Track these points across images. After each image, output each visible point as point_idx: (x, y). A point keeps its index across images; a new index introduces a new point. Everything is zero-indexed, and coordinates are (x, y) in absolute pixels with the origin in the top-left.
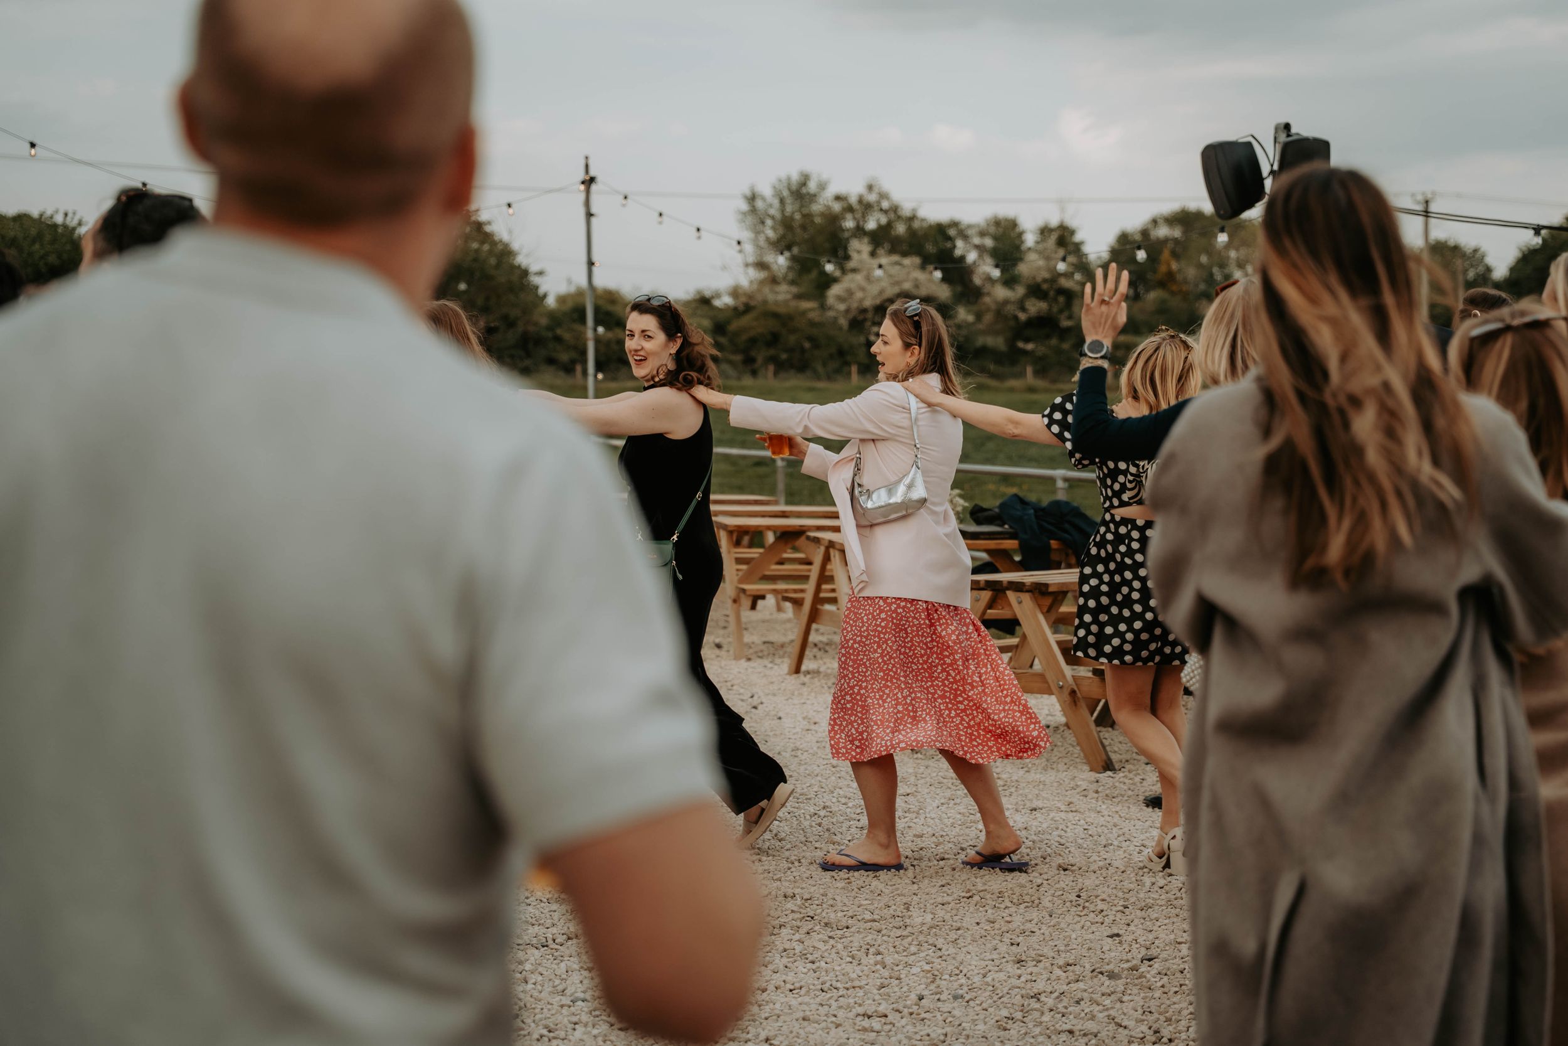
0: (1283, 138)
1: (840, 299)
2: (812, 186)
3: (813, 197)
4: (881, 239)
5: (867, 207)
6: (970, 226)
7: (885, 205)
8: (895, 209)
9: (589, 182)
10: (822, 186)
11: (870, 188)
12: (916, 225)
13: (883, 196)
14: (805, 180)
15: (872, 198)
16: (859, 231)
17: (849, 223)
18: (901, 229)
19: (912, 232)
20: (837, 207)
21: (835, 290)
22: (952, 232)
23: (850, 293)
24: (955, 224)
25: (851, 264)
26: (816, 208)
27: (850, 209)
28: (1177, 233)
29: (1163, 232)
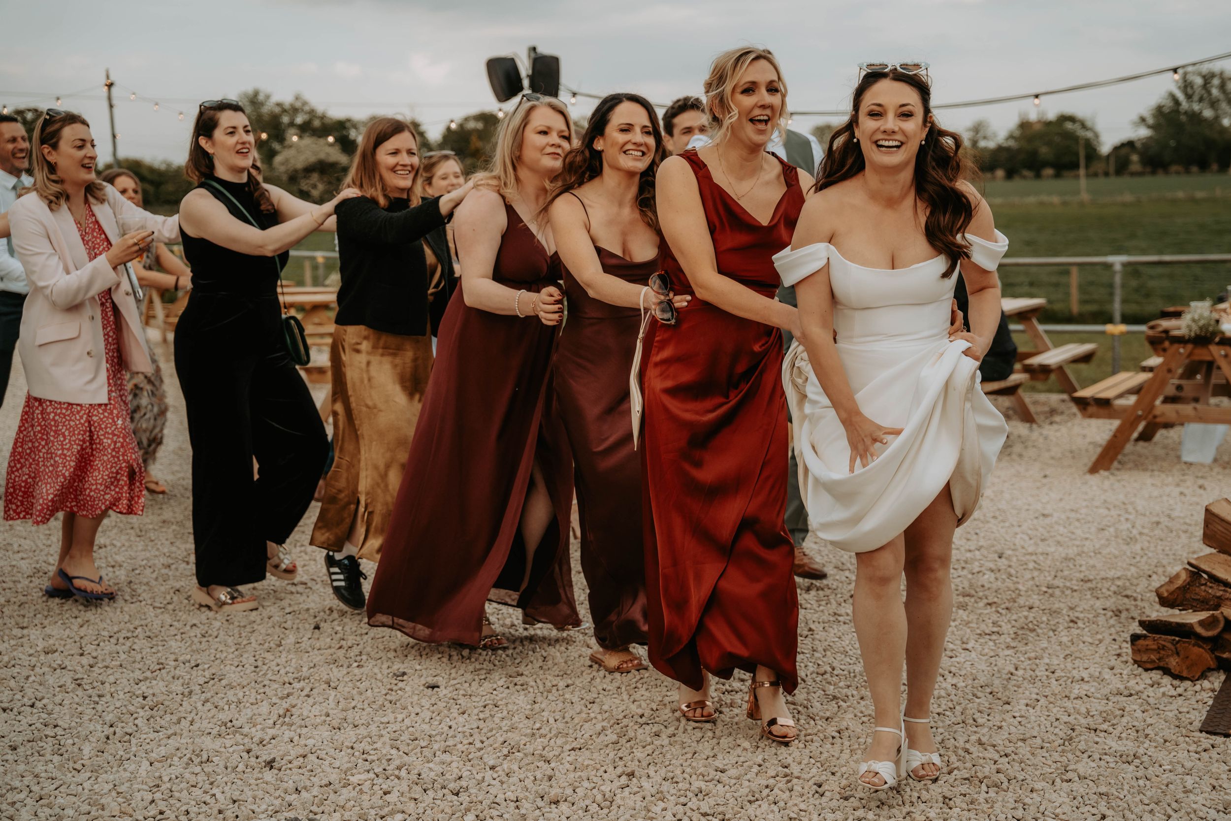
0: (533, 55)
1: (283, 164)
2: (261, 97)
3: (262, 104)
4: (305, 129)
5: (295, 110)
6: (359, 122)
7: (307, 108)
8: (312, 112)
9: (110, 86)
10: (268, 97)
11: (297, 98)
12: (326, 121)
13: (305, 103)
14: (256, 94)
15: (298, 105)
16: (292, 124)
17: (285, 119)
18: (317, 123)
19: (323, 125)
20: (277, 110)
21: (278, 159)
22: (348, 125)
23: (287, 161)
24: (349, 120)
25: (286, 143)
26: (265, 110)
27: (284, 111)
28: (480, 125)
29: (472, 125)
